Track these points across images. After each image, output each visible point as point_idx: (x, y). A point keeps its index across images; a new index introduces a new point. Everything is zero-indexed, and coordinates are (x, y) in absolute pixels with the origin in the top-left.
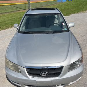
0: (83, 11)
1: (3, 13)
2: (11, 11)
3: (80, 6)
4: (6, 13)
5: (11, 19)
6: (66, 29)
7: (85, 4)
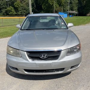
0: (83, 24)
1: (6, 26)
2: (14, 24)
3: (81, 21)
4: (9, 26)
5: (13, 30)
6: (65, 27)
7: (85, 19)
